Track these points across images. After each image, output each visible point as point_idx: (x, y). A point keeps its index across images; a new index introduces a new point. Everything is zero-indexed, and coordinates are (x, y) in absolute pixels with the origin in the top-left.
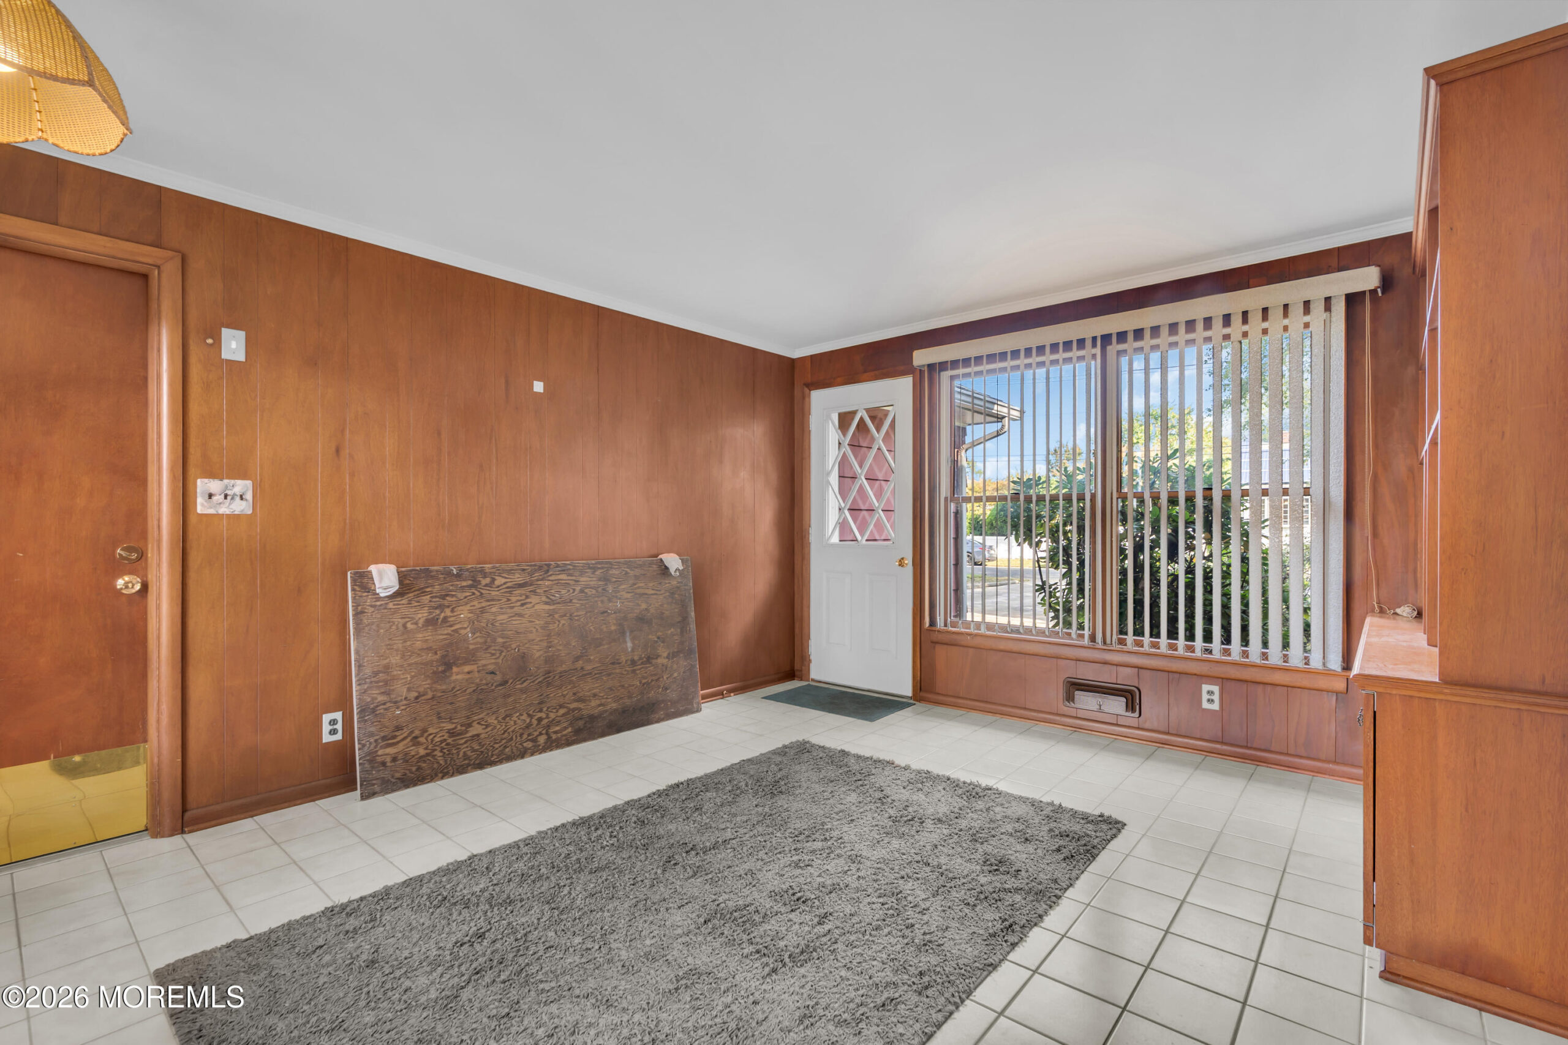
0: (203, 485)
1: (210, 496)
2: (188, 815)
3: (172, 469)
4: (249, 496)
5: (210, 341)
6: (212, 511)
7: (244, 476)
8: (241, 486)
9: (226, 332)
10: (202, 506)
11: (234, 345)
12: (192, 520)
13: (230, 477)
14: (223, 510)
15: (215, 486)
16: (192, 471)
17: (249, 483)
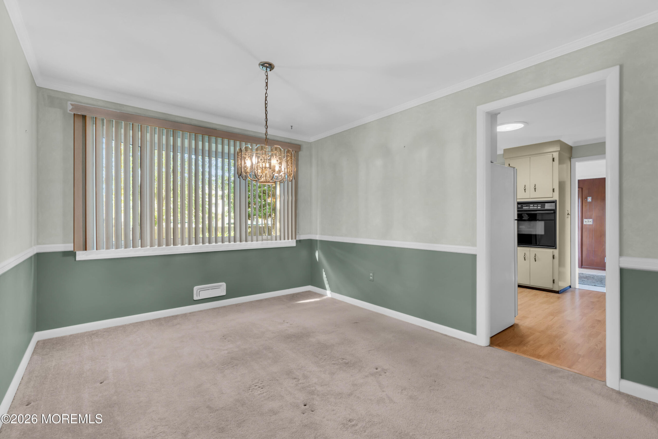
0: (585, 220)
1: (586, 222)
2: (582, 266)
3: (581, 217)
4: (592, 222)
5: (586, 199)
6: (586, 224)
7: (591, 218)
8: (591, 220)
9: (588, 198)
10: (585, 223)
11: (589, 199)
12: (583, 225)
13: (589, 219)
14: (588, 224)
15: (586, 220)
16: (583, 218)
17: (592, 220)
